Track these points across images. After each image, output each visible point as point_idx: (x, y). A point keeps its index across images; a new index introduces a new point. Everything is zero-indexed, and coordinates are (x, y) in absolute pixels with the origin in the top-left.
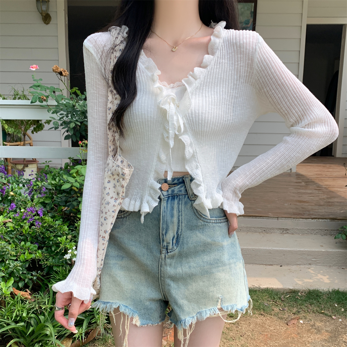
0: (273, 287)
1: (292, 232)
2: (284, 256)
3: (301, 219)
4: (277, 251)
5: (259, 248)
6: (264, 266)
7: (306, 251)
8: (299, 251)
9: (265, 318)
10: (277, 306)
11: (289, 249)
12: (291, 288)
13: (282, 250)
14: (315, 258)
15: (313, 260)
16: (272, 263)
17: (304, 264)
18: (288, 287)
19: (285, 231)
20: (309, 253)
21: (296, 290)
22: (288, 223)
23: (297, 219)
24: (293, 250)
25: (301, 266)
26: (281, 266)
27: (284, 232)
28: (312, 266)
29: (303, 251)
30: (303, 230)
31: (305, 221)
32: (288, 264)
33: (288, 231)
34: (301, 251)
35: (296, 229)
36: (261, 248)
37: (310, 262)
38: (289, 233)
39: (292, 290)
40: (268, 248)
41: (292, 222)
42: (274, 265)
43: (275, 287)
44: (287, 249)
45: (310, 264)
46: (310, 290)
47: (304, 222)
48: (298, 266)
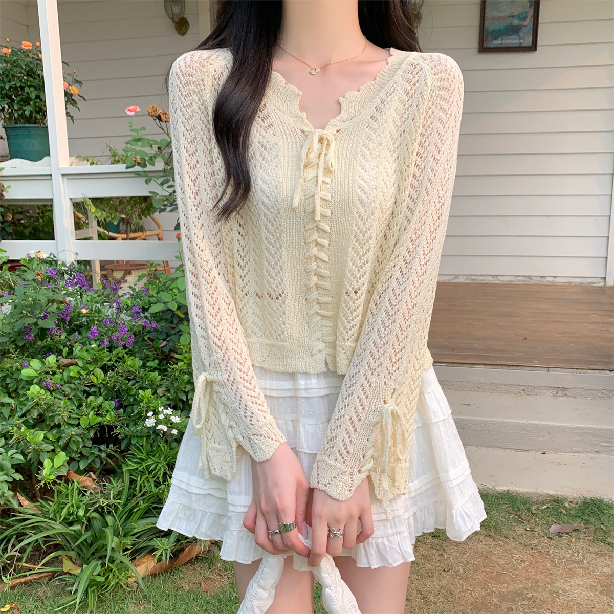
0: (518, 489)
1: (574, 393)
2: (549, 436)
3: (589, 371)
4: (537, 426)
5: (505, 420)
6: (514, 451)
7: (589, 428)
8: (576, 427)
9: (494, 543)
10: (523, 522)
11: (558, 424)
12: (552, 492)
13: (546, 425)
14: (607, 442)
15: (602, 444)
16: (527, 448)
17: (587, 452)
18: (545, 491)
19: (561, 391)
20: (596, 433)
21: (560, 496)
22: (568, 377)
23: (584, 371)
24: (565, 426)
25: (581, 455)
26: (544, 453)
27: (560, 393)
28: (602, 455)
29: (584, 429)
30: (593, 391)
31: (599, 374)
32: (556, 451)
33: (566, 392)
34: (580, 428)
35: (581, 388)
36: (508, 420)
37: (598, 448)
38: (569, 396)
39: (553, 497)
40: (518, 421)
41: (574, 375)
42: (532, 450)
43: (521, 489)
44: (555, 424)
45: (598, 452)
46: (586, 499)
47: (596, 376)
48: (575, 454)
